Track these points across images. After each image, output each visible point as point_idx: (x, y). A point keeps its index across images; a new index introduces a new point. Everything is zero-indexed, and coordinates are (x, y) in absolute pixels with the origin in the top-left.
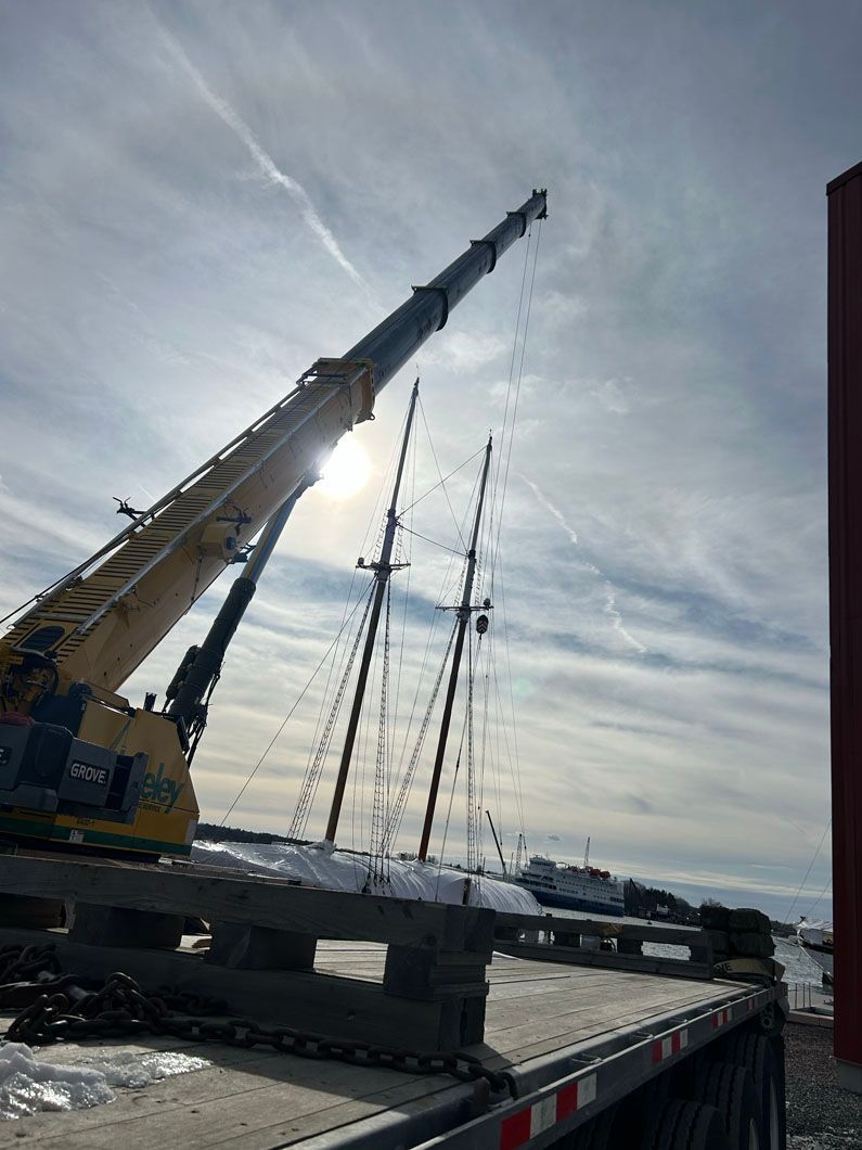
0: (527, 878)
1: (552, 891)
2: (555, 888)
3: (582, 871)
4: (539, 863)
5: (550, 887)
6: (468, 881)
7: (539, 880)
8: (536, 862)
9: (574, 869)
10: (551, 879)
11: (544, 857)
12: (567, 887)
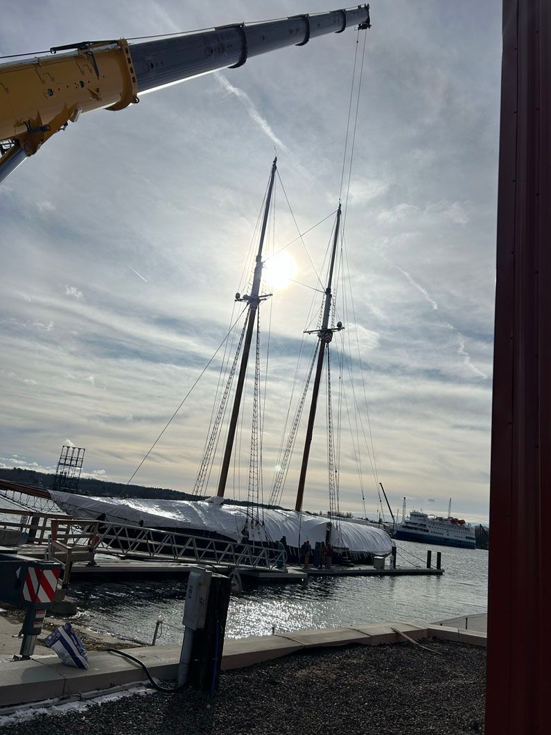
0: (409, 525)
1: (426, 533)
2: (428, 531)
3: (446, 520)
4: (415, 516)
5: (425, 531)
6: (329, 525)
7: (417, 526)
8: (414, 515)
9: (441, 519)
10: (425, 526)
11: (420, 512)
12: (436, 530)
